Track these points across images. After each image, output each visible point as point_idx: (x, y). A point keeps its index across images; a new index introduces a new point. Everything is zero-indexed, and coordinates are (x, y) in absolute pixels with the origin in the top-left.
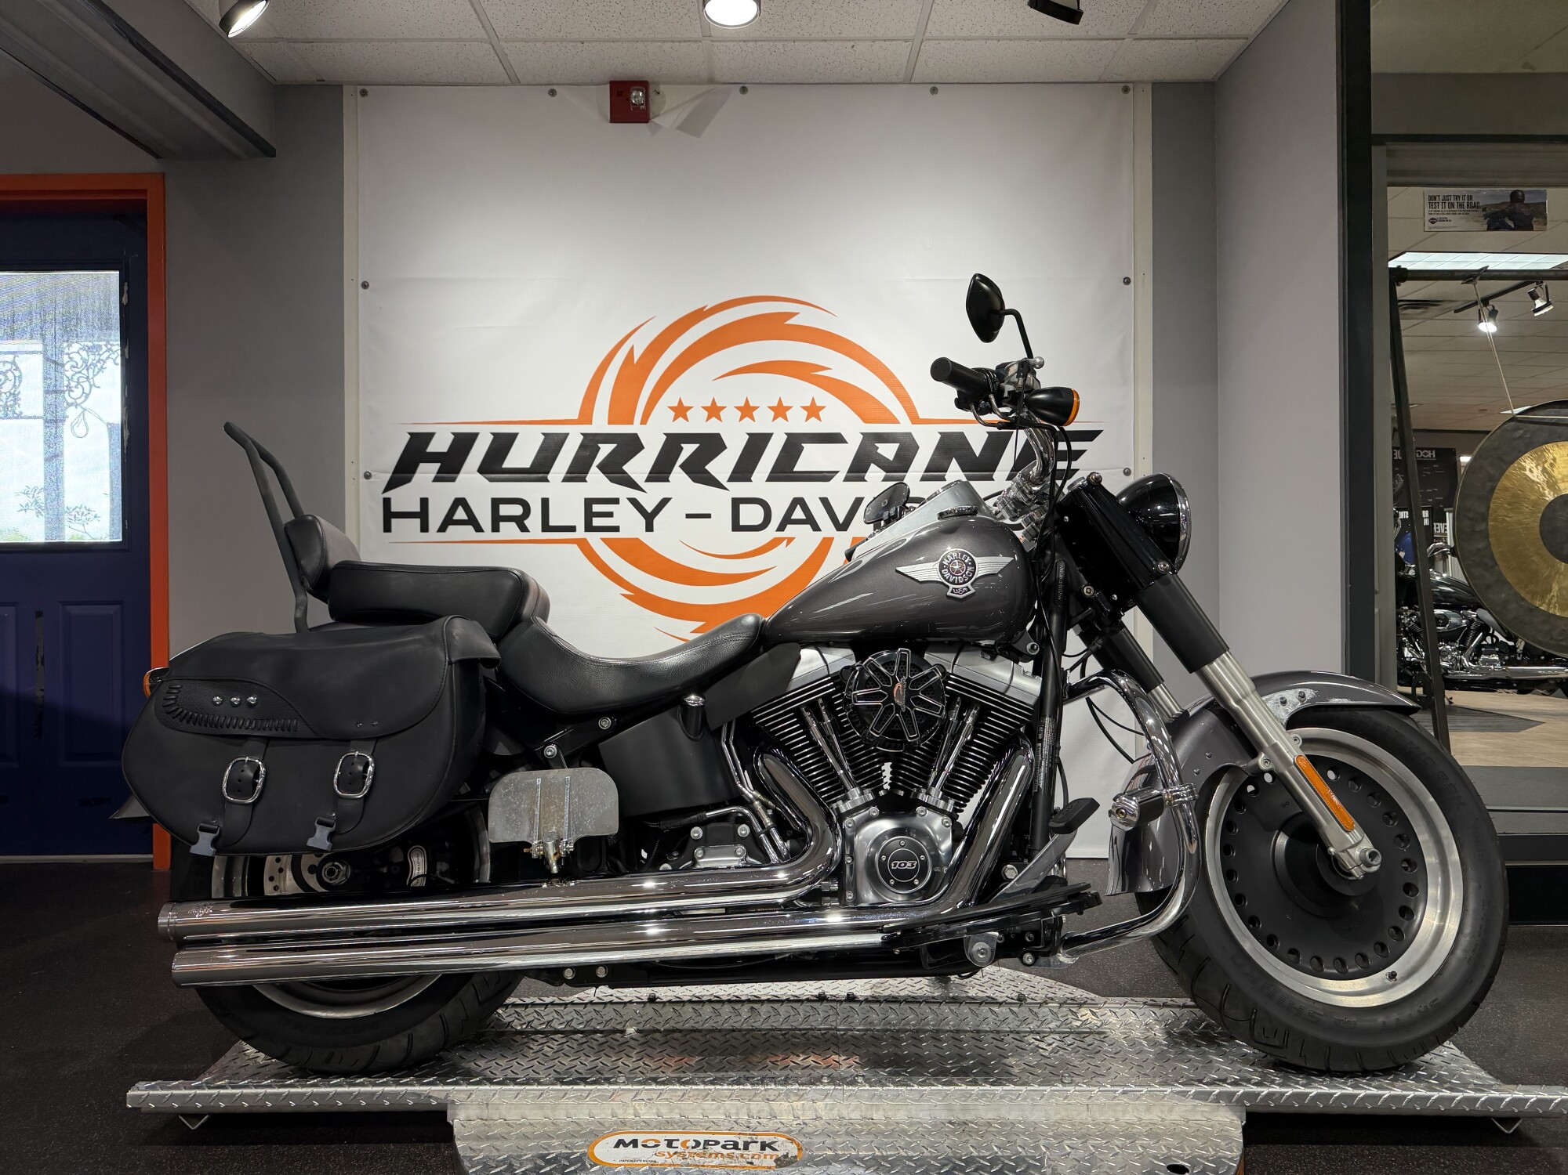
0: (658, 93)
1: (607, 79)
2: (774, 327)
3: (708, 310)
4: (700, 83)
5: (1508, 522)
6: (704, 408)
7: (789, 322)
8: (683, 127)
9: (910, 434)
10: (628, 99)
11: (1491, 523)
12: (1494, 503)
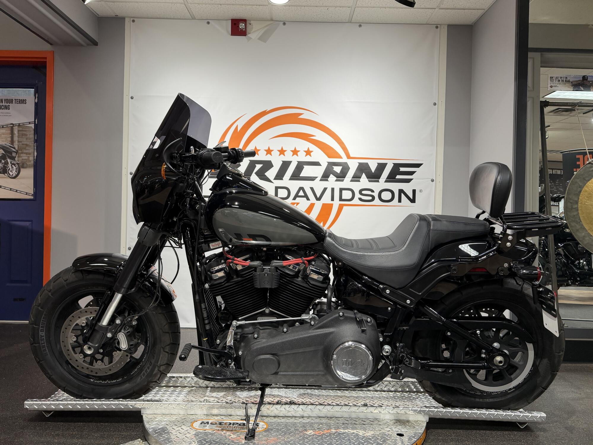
0: (250, 24)
1: (231, 19)
2: (294, 119)
3: (268, 111)
4: (268, 21)
5: (586, 205)
6: (265, 150)
7: (299, 117)
8: (260, 39)
9: (347, 163)
10: (238, 27)
11: (579, 205)
12: (581, 196)
